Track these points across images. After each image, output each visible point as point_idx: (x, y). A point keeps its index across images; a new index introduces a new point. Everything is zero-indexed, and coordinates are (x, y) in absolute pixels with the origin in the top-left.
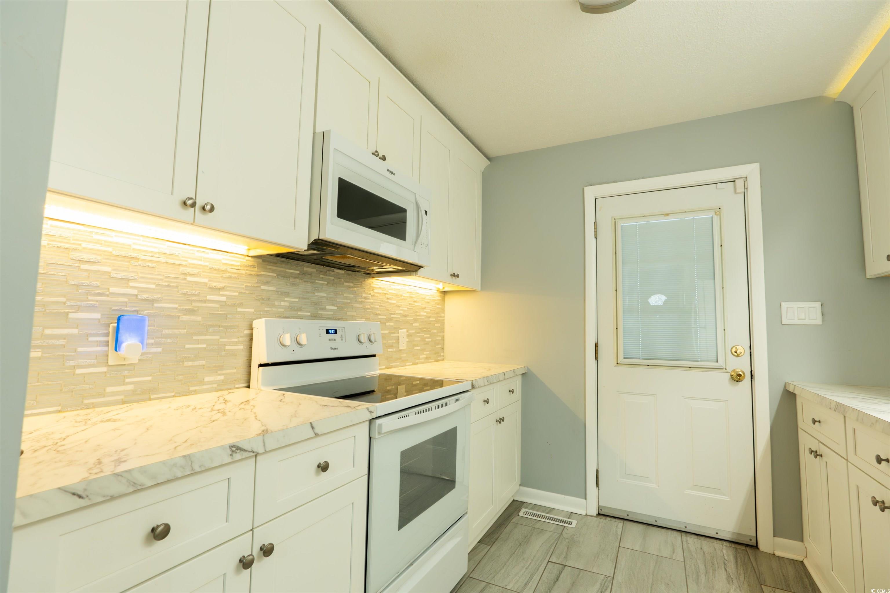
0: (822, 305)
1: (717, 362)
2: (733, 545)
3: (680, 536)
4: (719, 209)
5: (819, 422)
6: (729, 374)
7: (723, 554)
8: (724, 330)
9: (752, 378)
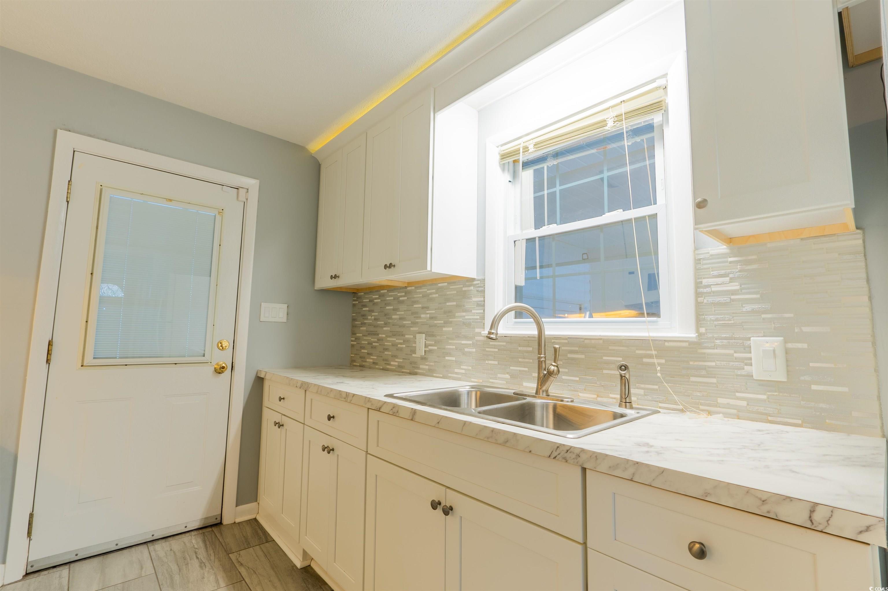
0: (288, 307)
1: (204, 356)
2: (201, 531)
3: (147, 548)
4: (222, 211)
5: (284, 399)
6: (213, 367)
7: (193, 544)
8: (214, 325)
9: (232, 369)
